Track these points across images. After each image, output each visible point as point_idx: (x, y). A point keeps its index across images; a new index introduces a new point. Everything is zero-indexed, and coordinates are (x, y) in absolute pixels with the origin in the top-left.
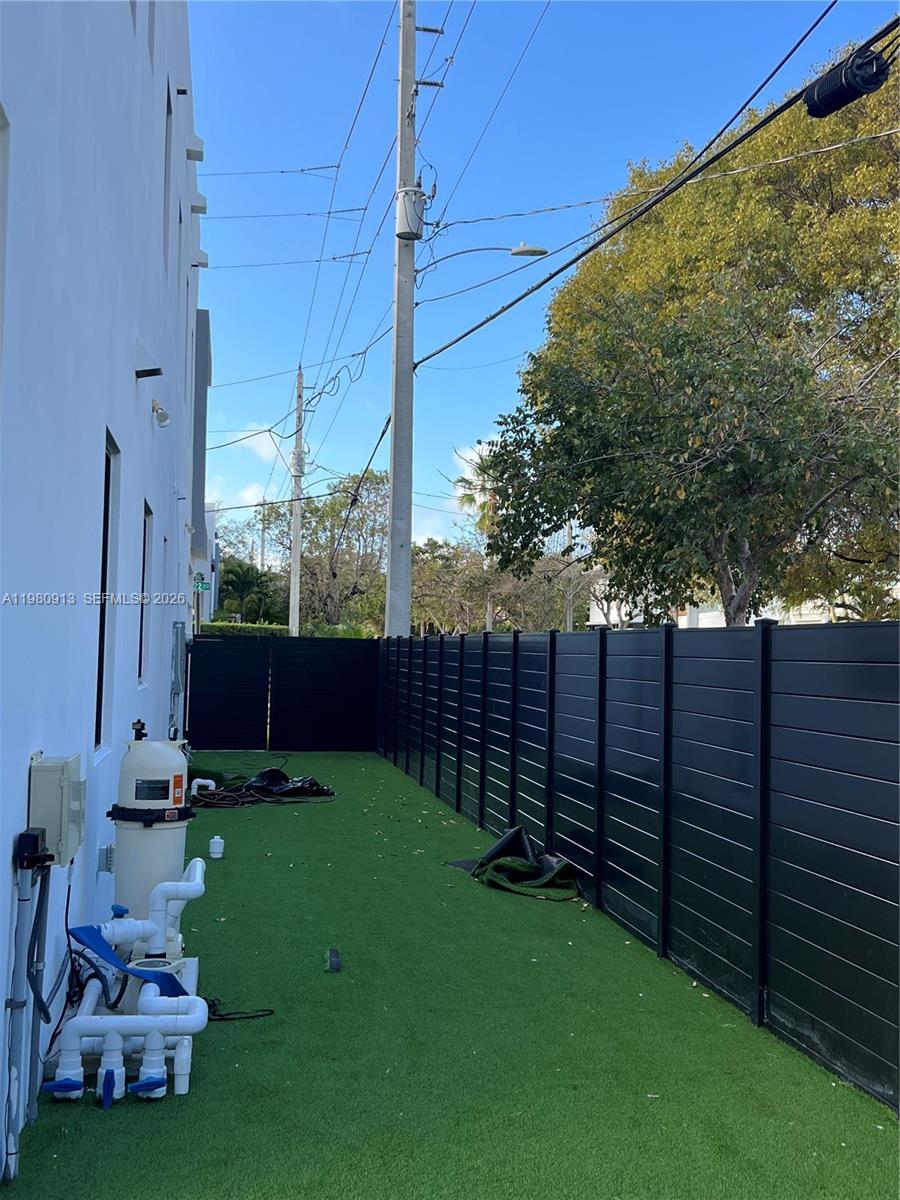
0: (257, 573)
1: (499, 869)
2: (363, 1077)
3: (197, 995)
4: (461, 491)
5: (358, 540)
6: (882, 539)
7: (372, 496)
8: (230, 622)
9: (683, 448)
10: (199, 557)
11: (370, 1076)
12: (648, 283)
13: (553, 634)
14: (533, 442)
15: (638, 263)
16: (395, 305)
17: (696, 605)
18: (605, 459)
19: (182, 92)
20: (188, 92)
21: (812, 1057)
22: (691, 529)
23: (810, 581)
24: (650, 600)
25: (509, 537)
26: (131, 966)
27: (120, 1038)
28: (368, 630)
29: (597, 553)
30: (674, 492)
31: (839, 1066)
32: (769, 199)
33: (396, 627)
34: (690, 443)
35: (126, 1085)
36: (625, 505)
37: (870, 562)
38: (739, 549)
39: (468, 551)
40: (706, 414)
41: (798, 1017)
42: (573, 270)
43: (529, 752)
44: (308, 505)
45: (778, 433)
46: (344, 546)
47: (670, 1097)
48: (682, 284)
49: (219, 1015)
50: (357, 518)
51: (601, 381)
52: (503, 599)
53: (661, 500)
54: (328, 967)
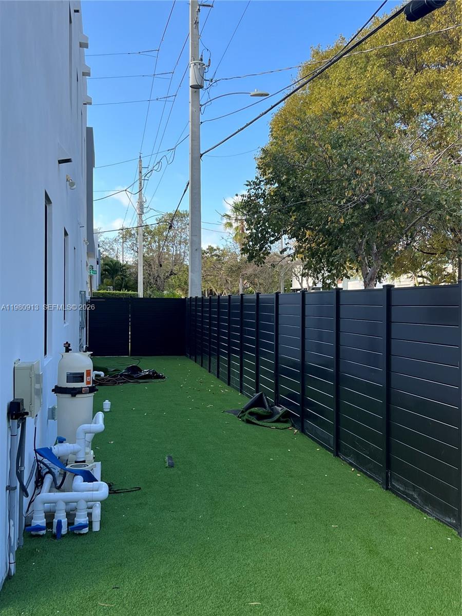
0: (120, 265)
1: (251, 414)
2: (188, 520)
3: (101, 481)
4: (225, 220)
5: (173, 247)
6: (442, 242)
7: (179, 224)
8: (107, 290)
9: (342, 196)
10: (91, 257)
11: (191, 520)
12: (321, 110)
13: (277, 294)
14: (264, 195)
15: (316, 100)
16: (190, 123)
17: (348, 277)
18: (301, 203)
19: (77, 11)
20: (80, 11)
21: (414, 505)
22: (347, 238)
23: (405, 264)
24: (325, 275)
25: (253, 244)
26: (68, 467)
27: (64, 504)
28: (180, 294)
29: (297, 252)
30: (338, 220)
31: (427, 509)
32: (384, 65)
33: (195, 291)
34: (346, 194)
35: (68, 527)
36: (312, 227)
37: (436, 254)
38: (371, 248)
39: (230, 252)
40: (354, 179)
41: (405, 485)
42: (282, 104)
43: (265, 355)
44: (146, 229)
45: (391, 188)
46: (165, 250)
47: (344, 526)
48: (339, 110)
49: (113, 491)
50: (172, 236)
51: (299, 162)
52: (248, 277)
53: (331, 224)
54: (167, 465)
